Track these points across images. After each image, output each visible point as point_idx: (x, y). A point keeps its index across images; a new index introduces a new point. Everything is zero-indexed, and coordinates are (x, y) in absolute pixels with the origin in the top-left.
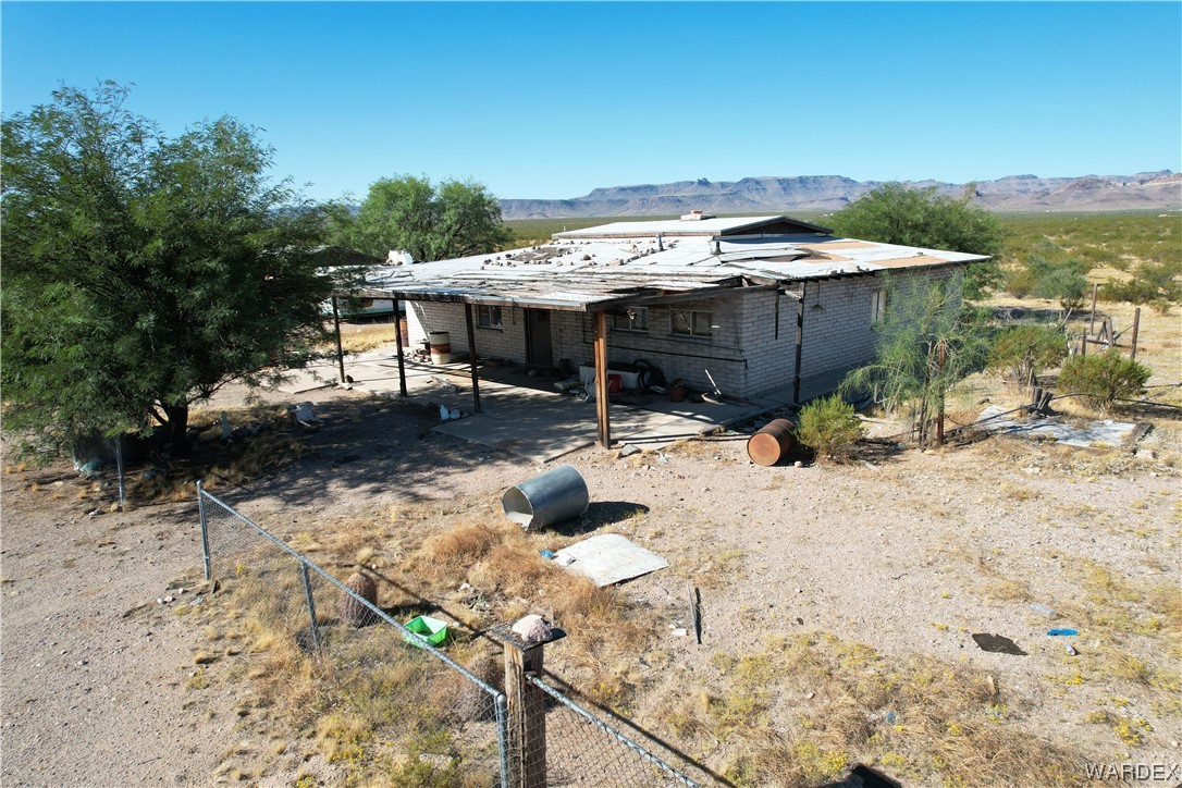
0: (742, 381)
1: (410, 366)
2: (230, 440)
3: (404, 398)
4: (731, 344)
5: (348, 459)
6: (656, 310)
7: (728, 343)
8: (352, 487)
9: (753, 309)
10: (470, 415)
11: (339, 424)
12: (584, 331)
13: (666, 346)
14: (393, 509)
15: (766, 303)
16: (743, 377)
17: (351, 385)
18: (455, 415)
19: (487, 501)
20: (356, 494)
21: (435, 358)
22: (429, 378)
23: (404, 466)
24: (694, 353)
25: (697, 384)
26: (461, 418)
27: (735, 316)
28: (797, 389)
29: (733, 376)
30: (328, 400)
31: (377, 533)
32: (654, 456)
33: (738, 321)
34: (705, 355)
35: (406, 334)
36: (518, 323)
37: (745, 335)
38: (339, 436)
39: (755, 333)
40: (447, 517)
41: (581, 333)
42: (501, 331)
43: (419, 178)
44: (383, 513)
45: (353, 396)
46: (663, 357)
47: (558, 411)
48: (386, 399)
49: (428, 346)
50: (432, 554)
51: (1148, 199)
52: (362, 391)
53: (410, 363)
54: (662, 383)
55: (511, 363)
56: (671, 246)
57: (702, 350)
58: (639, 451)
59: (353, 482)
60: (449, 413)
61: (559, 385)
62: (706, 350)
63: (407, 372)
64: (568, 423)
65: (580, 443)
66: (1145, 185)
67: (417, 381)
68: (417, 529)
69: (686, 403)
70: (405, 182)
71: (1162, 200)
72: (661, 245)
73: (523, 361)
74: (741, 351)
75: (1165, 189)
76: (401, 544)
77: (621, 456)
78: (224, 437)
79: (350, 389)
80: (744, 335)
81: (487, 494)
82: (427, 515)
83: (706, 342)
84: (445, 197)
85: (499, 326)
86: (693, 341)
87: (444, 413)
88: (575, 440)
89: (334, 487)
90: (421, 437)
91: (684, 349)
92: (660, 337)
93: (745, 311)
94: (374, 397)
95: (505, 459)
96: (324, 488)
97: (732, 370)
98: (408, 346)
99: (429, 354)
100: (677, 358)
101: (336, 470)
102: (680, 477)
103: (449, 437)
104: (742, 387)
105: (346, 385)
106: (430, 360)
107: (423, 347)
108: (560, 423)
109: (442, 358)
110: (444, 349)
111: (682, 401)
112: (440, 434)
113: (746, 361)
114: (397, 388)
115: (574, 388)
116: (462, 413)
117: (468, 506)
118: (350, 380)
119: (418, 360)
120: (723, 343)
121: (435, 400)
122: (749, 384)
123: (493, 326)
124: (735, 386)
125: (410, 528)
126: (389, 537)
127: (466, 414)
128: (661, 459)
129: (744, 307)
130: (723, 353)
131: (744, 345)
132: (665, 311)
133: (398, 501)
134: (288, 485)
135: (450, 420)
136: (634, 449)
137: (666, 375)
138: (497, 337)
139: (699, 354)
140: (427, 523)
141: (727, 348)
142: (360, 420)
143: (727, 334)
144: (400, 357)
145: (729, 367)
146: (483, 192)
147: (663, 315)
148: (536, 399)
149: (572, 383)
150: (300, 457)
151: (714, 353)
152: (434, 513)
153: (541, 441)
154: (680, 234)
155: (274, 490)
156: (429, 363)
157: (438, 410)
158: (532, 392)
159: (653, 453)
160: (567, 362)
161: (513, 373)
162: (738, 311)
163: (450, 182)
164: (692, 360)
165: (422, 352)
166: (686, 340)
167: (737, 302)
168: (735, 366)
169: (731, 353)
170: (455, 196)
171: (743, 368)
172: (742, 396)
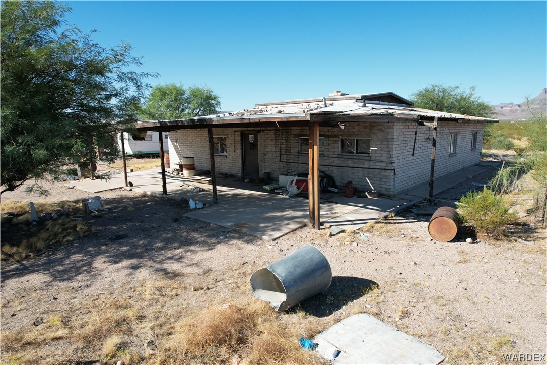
0: (392, 183)
1: (169, 178)
2: (35, 223)
3: (164, 195)
4: (385, 159)
5: (118, 238)
6: (331, 139)
7: (382, 158)
8: (116, 262)
9: (399, 135)
10: (210, 206)
11: (115, 212)
12: (280, 154)
13: (337, 162)
14: (149, 284)
15: (405, 133)
16: (392, 180)
17: (131, 188)
18: (200, 205)
19: (232, 276)
20: (118, 270)
21: (186, 173)
22: (182, 184)
23: (159, 245)
24: (357, 166)
25: (358, 186)
26: (204, 207)
27: (388, 140)
28: (432, 188)
29: (386, 180)
30: (113, 197)
31: (130, 313)
32: (356, 235)
33: (390, 143)
34: (365, 167)
35: (168, 161)
36: (237, 151)
37: (396, 152)
38: (116, 220)
39: (399, 152)
40: (198, 293)
41: (278, 155)
42: (226, 157)
43: (178, 85)
44: (139, 289)
45: (131, 194)
46: (335, 169)
47: (269, 203)
48: (153, 197)
49: (181, 166)
50: (184, 346)
51: (504, 115)
52: (137, 192)
53: (169, 176)
54: (335, 186)
55: (232, 176)
56: (331, 105)
57: (363, 164)
58: (343, 231)
59: (116, 259)
60: (196, 204)
61: (267, 187)
62: (366, 163)
63: (167, 181)
64: (279, 211)
65: (293, 226)
66: (503, 109)
67: (173, 186)
68: (170, 308)
69: (355, 198)
70: (170, 87)
71: (510, 115)
72: (325, 104)
73: (240, 174)
74: (392, 163)
75: (511, 111)
76: (152, 328)
77: (331, 235)
78: (31, 221)
79: (131, 190)
80: (394, 153)
81: (231, 269)
82: (179, 292)
83: (366, 158)
84: (191, 95)
85: (225, 154)
86: (357, 157)
87: (192, 204)
88: (288, 224)
89: (99, 263)
90: (176, 220)
91: (350, 163)
92: (333, 156)
93: (395, 137)
94: (144, 195)
95: (238, 239)
96: (90, 264)
97: (385, 176)
98: (169, 168)
99: (182, 171)
100: (344, 170)
101: (104, 247)
102: (386, 252)
103: (196, 221)
104: (392, 187)
105: (129, 188)
106: (182, 174)
107: (178, 167)
108: (272, 212)
109: (189, 173)
110: (191, 168)
111: (353, 197)
112: (190, 218)
113: (394, 170)
114: (161, 189)
115: (277, 189)
116: (204, 205)
117: (216, 281)
118: (131, 185)
119: (175, 174)
120: (378, 158)
121: (185, 197)
122: (396, 185)
123: (221, 154)
124: (386, 186)
125: (163, 306)
126: (141, 318)
127: (207, 205)
128: (363, 236)
129: (395, 134)
130: (378, 165)
131: (394, 159)
132: (337, 139)
133: (154, 277)
134: (60, 261)
135: (196, 209)
136: (340, 230)
137: (336, 181)
138: (224, 160)
139: (361, 166)
140: (179, 300)
141: (381, 162)
142: (133, 209)
143: (382, 152)
144: (164, 173)
145: (383, 174)
146: (211, 93)
147: (335, 142)
148: (250, 197)
149: (275, 186)
150: (81, 235)
151: (372, 165)
152: (185, 289)
153: (262, 225)
154: (334, 100)
155: (47, 267)
156: (182, 176)
157: (188, 202)
158: (248, 192)
159: (354, 232)
160: (268, 175)
161: (234, 181)
162: (389, 137)
163: (194, 87)
164: (355, 170)
165: (177, 170)
166: (352, 157)
167: (390, 130)
168: (388, 173)
169: (384, 165)
170: (197, 94)
171: (393, 174)
172: (392, 193)
